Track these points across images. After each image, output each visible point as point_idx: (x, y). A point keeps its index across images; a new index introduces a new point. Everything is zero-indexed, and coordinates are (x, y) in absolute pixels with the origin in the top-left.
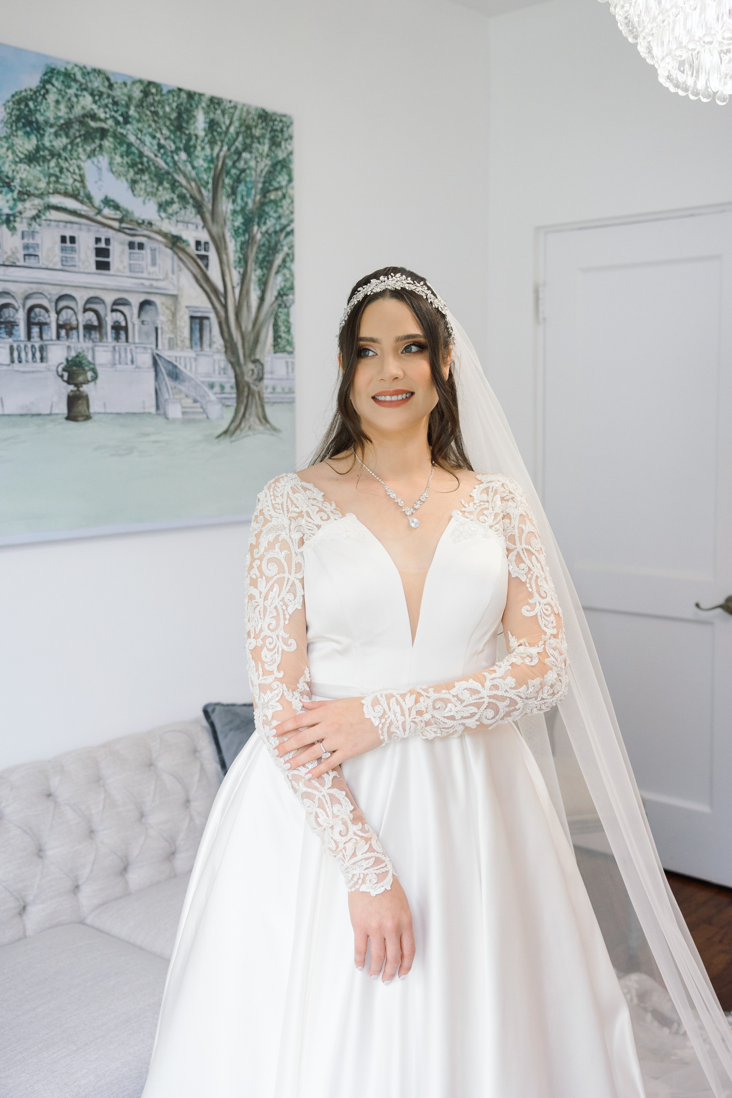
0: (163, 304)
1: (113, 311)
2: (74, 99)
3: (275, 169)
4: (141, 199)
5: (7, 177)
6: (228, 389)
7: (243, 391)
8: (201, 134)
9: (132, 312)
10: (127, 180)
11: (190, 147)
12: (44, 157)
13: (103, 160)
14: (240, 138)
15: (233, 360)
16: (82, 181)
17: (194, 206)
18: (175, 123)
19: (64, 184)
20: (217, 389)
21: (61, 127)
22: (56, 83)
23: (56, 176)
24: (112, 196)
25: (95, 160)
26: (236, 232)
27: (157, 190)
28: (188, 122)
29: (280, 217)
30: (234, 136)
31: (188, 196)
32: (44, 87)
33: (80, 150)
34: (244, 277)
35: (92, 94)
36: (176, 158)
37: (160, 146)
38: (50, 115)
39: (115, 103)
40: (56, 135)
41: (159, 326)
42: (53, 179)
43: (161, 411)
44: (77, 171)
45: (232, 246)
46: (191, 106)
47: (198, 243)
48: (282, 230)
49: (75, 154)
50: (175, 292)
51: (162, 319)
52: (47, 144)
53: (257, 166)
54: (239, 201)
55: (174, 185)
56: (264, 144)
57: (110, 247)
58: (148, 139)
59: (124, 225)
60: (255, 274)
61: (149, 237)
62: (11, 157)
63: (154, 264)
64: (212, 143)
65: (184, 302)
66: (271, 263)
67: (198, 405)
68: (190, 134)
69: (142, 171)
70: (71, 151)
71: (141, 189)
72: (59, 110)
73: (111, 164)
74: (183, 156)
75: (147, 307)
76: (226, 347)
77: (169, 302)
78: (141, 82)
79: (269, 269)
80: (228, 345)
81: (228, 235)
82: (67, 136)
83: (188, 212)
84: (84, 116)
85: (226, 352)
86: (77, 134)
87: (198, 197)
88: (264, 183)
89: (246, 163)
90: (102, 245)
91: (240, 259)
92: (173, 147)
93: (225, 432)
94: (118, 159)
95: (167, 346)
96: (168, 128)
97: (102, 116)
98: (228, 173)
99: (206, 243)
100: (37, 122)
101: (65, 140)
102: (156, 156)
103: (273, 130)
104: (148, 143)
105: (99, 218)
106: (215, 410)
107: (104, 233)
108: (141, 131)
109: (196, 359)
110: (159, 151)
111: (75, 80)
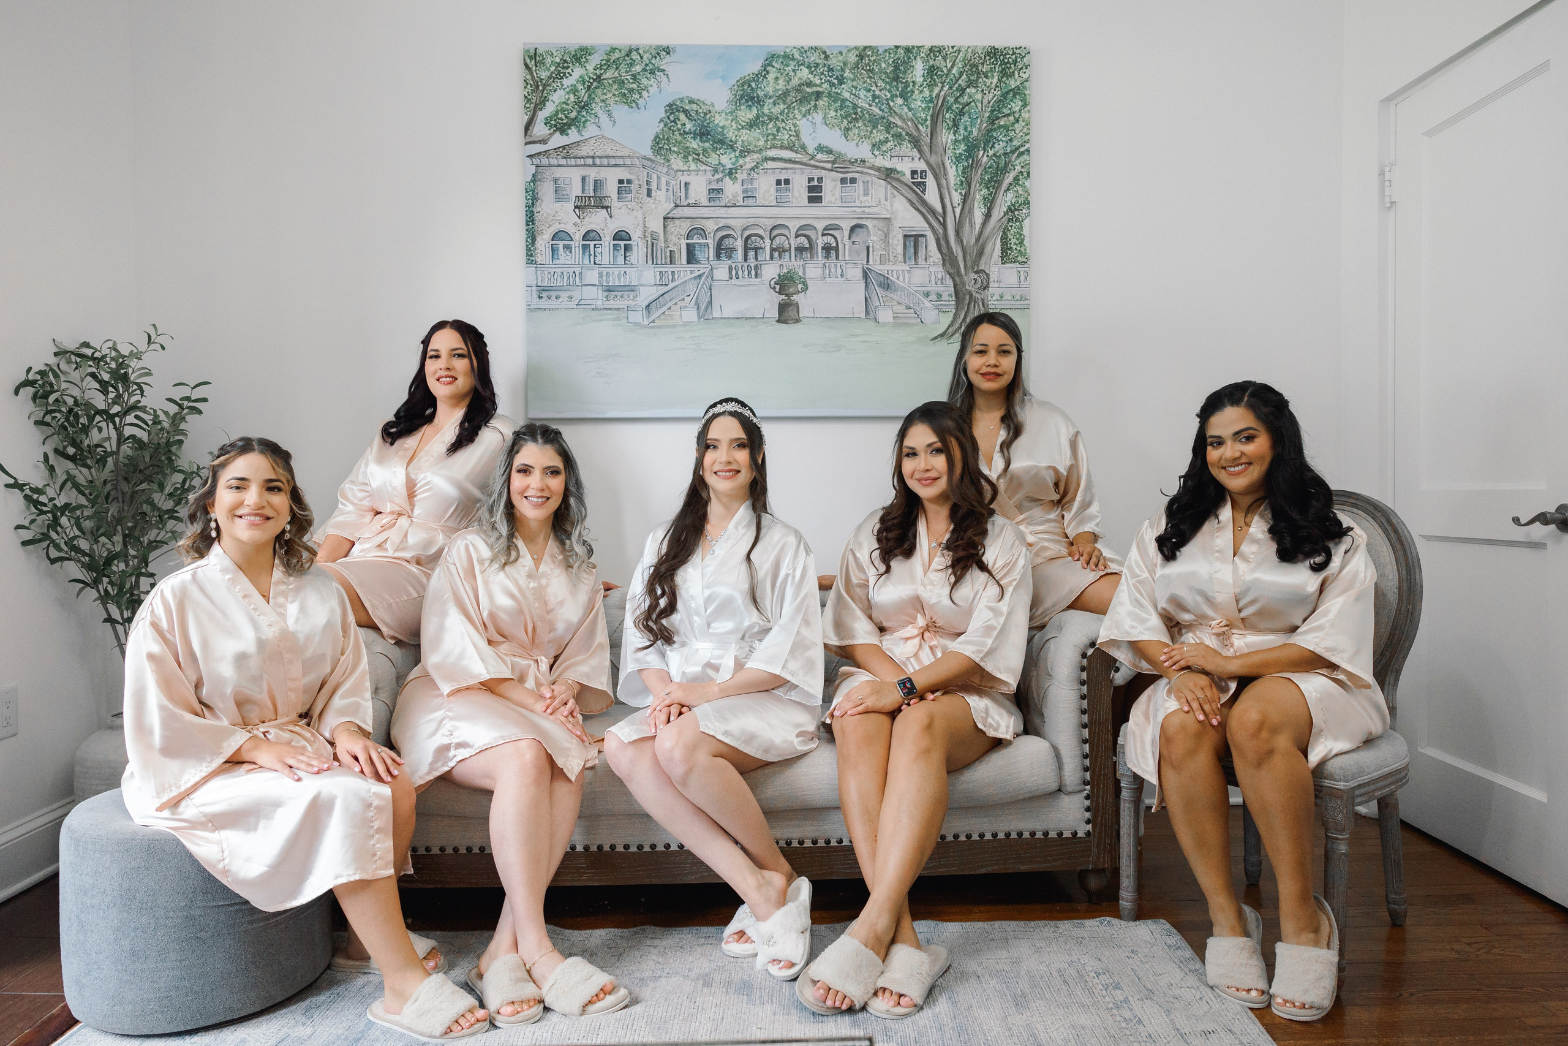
0: (875, 226)
1: (823, 235)
2: (793, 74)
3: (1005, 98)
4: (855, 142)
5: (731, 141)
6: (945, 297)
7: (964, 299)
8: (919, 79)
9: (843, 236)
10: (840, 129)
11: (907, 93)
12: (763, 122)
13: (818, 117)
14: (964, 76)
15: (951, 271)
16: (798, 136)
17: (910, 142)
18: (891, 76)
19: (781, 140)
20: (933, 297)
21: (779, 97)
22: (776, 65)
23: (774, 134)
24: (824, 143)
25: (810, 117)
26: (958, 159)
27: (871, 132)
28: (905, 72)
29: (1011, 140)
30: (957, 76)
31: (904, 133)
32: (765, 69)
33: (796, 112)
34: (965, 199)
35: (809, 67)
36: (892, 104)
37: (874, 97)
38: (770, 90)
39: (831, 70)
40: (774, 104)
41: (871, 245)
42: (771, 137)
43: (872, 316)
44: (793, 128)
45: (953, 173)
46: (909, 58)
47: (914, 172)
48: (1013, 152)
49: (791, 116)
50: (889, 216)
51: (874, 238)
52: (766, 112)
53: (983, 97)
54: (962, 131)
55: (889, 126)
56: (993, 77)
57: (823, 184)
58: (862, 93)
59: (836, 165)
60: (979, 194)
61: (861, 173)
62: (734, 126)
63: (866, 193)
64: (930, 86)
65: (897, 224)
66: (999, 183)
67: (912, 311)
68: (907, 81)
69: (856, 120)
70: (787, 113)
71: (854, 134)
72: (778, 84)
73: (824, 118)
74: (900, 101)
75: (858, 230)
76: (944, 260)
77: (881, 224)
78: (856, 48)
79: (997, 189)
80: (947, 258)
81: (948, 163)
82: (784, 103)
83: (903, 147)
84: (800, 85)
85: (944, 264)
86: (794, 100)
87: (915, 133)
88: (992, 111)
89: (970, 96)
90: (816, 183)
91: (962, 182)
92: (889, 95)
93: (942, 335)
94: (832, 113)
95: (878, 262)
96: (883, 80)
97: (818, 82)
98: (949, 108)
99: (922, 172)
100: (758, 97)
101: (782, 106)
102: (871, 106)
103: (1003, 63)
104: (862, 96)
105: (812, 162)
106: (929, 316)
107: (817, 173)
108: (856, 88)
109: (909, 272)
110: (873, 101)
111: (793, 59)
